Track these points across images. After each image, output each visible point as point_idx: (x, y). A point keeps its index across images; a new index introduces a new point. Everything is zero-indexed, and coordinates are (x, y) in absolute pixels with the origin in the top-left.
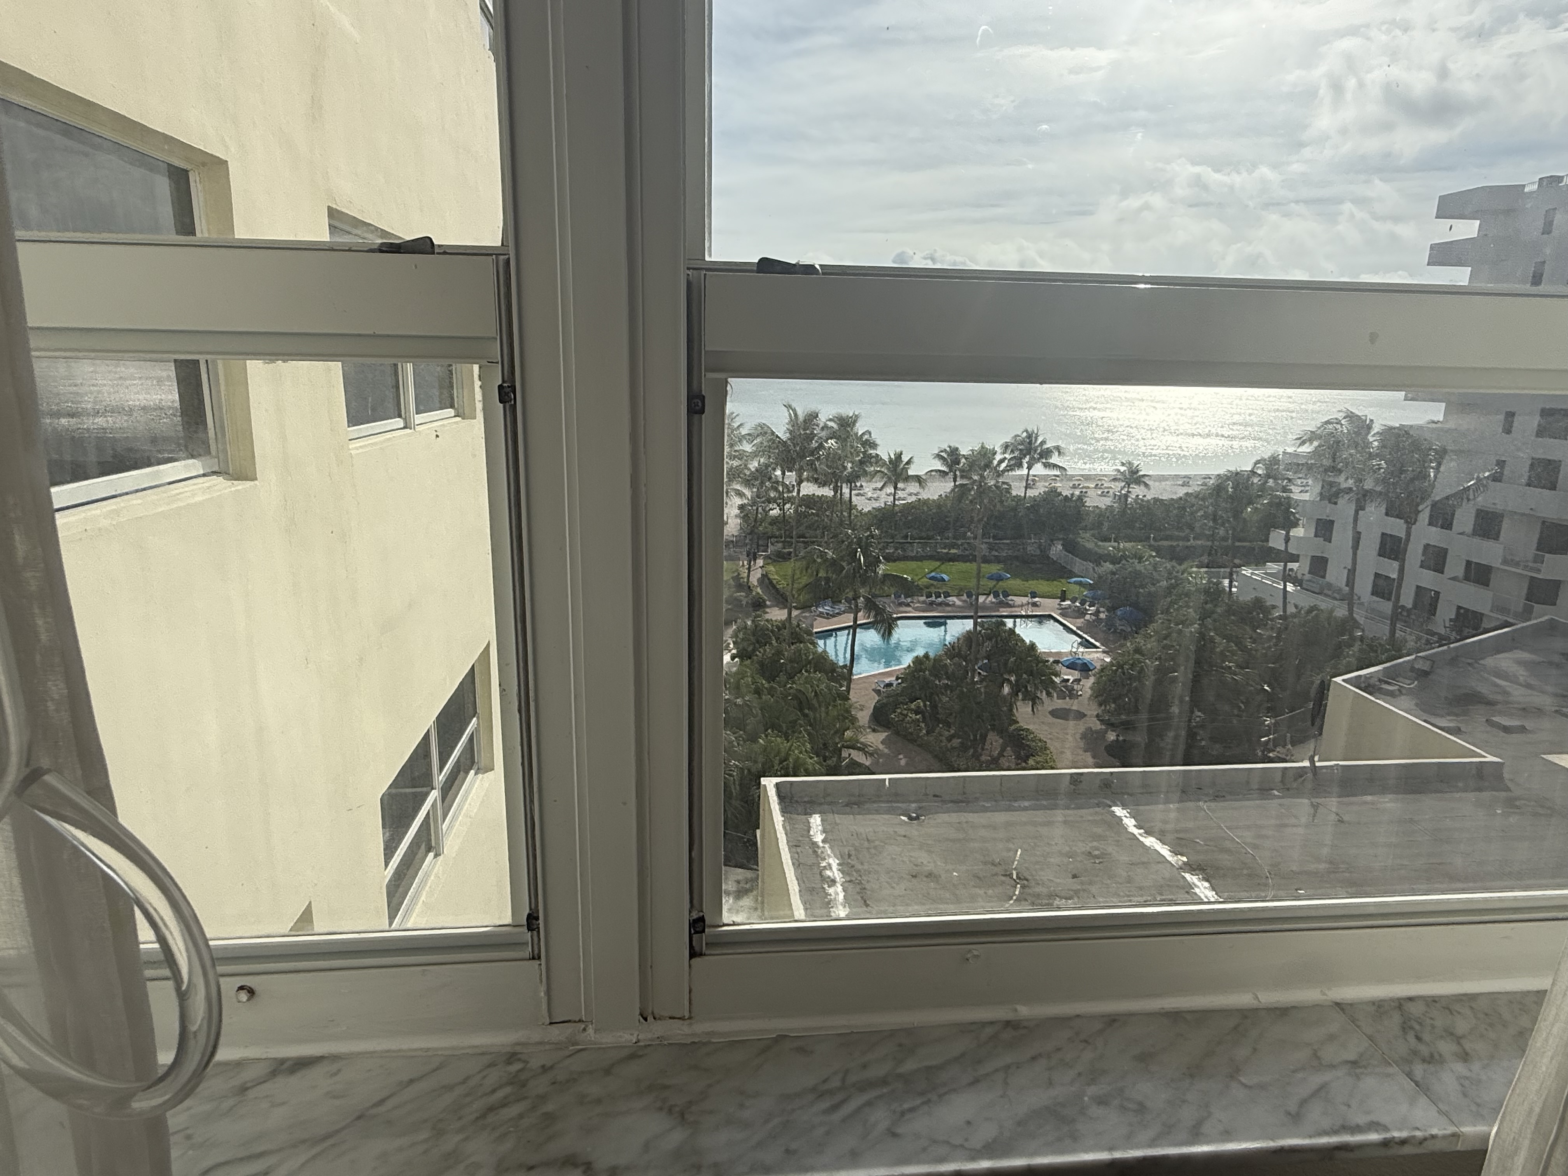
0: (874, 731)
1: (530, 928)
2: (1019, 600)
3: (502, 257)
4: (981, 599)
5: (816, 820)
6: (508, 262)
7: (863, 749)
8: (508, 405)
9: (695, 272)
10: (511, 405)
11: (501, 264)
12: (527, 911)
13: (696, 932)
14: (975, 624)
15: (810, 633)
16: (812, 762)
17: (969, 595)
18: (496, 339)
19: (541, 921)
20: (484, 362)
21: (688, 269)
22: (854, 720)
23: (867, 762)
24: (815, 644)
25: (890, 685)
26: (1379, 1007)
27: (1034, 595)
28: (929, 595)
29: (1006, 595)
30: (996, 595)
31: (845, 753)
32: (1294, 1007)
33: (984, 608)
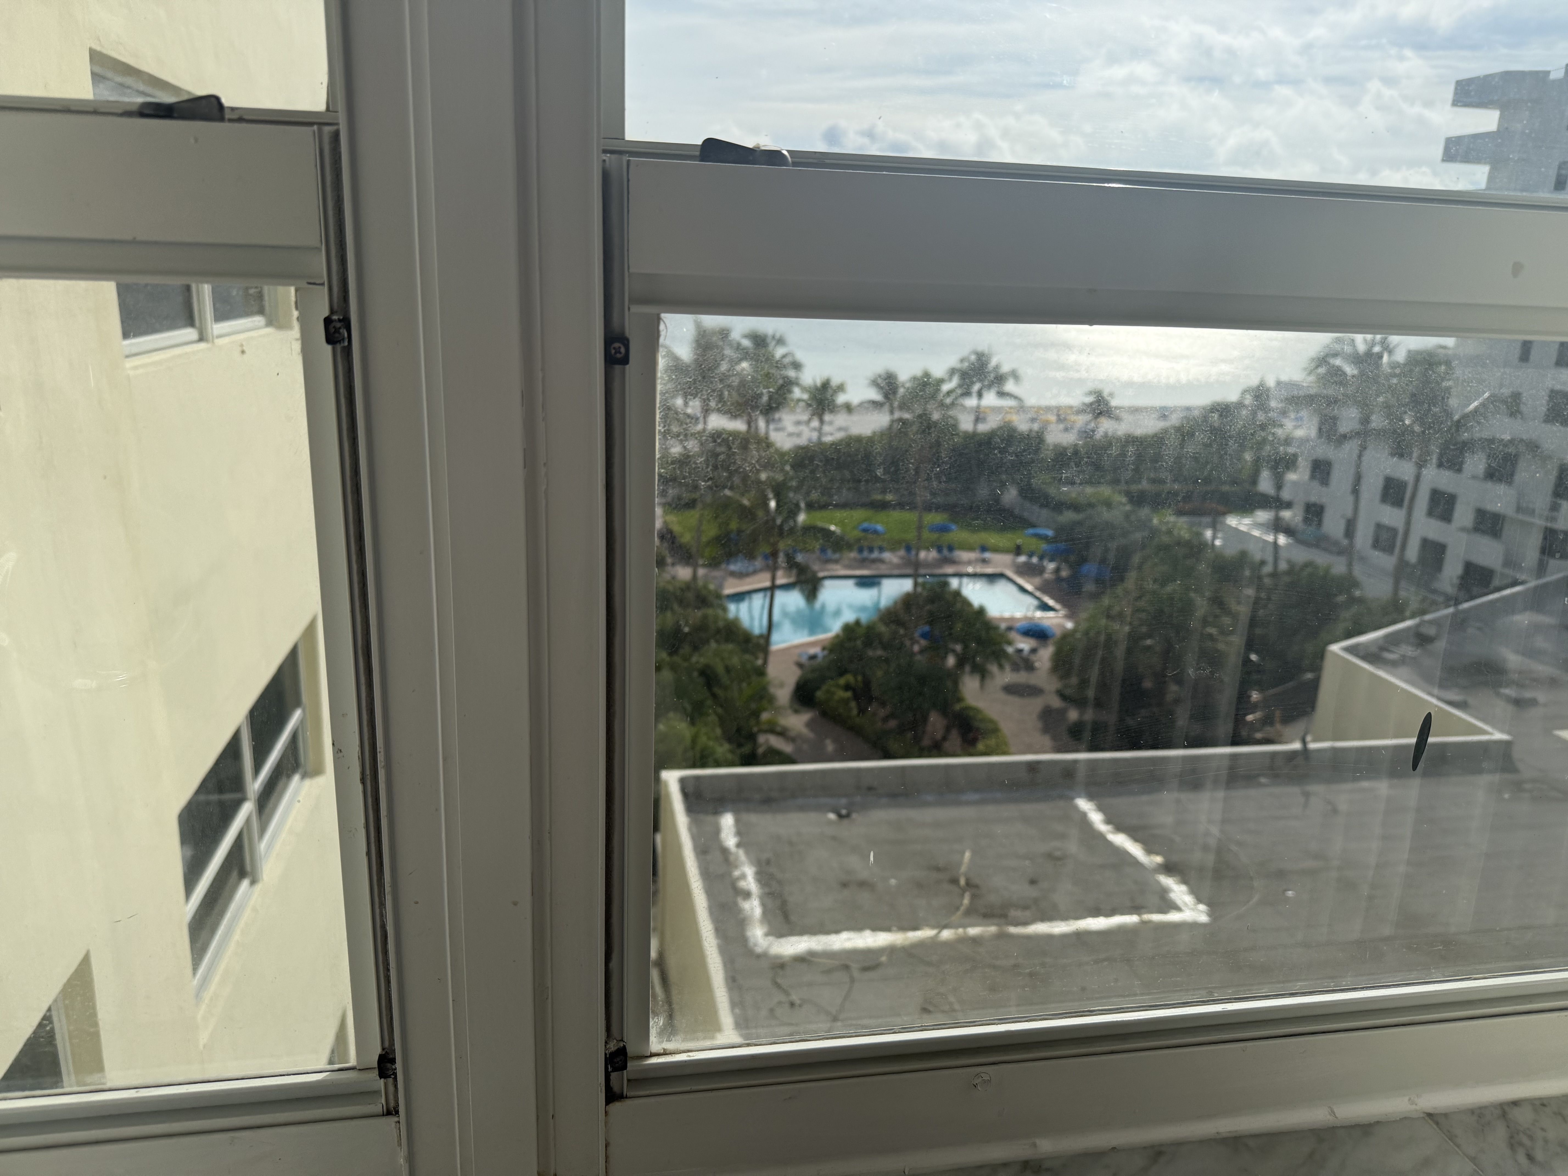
0: (796, 711)
1: (383, 1074)
2: (965, 555)
3: (327, 129)
4: (923, 554)
5: (727, 821)
6: (336, 136)
7: (782, 733)
8: (339, 347)
9: (614, 157)
10: (344, 348)
11: (326, 140)
12: (378, 1051)
13: (614, 1070)
14: (916, 584)
15: (719, 596)
16: (722, 749)
17: (908, 549)
18: (320, 249)
19: (399, 1065)
20: (303, 284)
21: (605, 151)
22: (771, 699)
23: (787, 748)
24: (725, 610)
25: (813, 657)
26: (1481, 1116)
27: (984, 549)
28: (861, 550)
29: (951, 549)
30: (940, 549)
31: (762, 739)
32: (1378, 1122)
33: (927, 565)
